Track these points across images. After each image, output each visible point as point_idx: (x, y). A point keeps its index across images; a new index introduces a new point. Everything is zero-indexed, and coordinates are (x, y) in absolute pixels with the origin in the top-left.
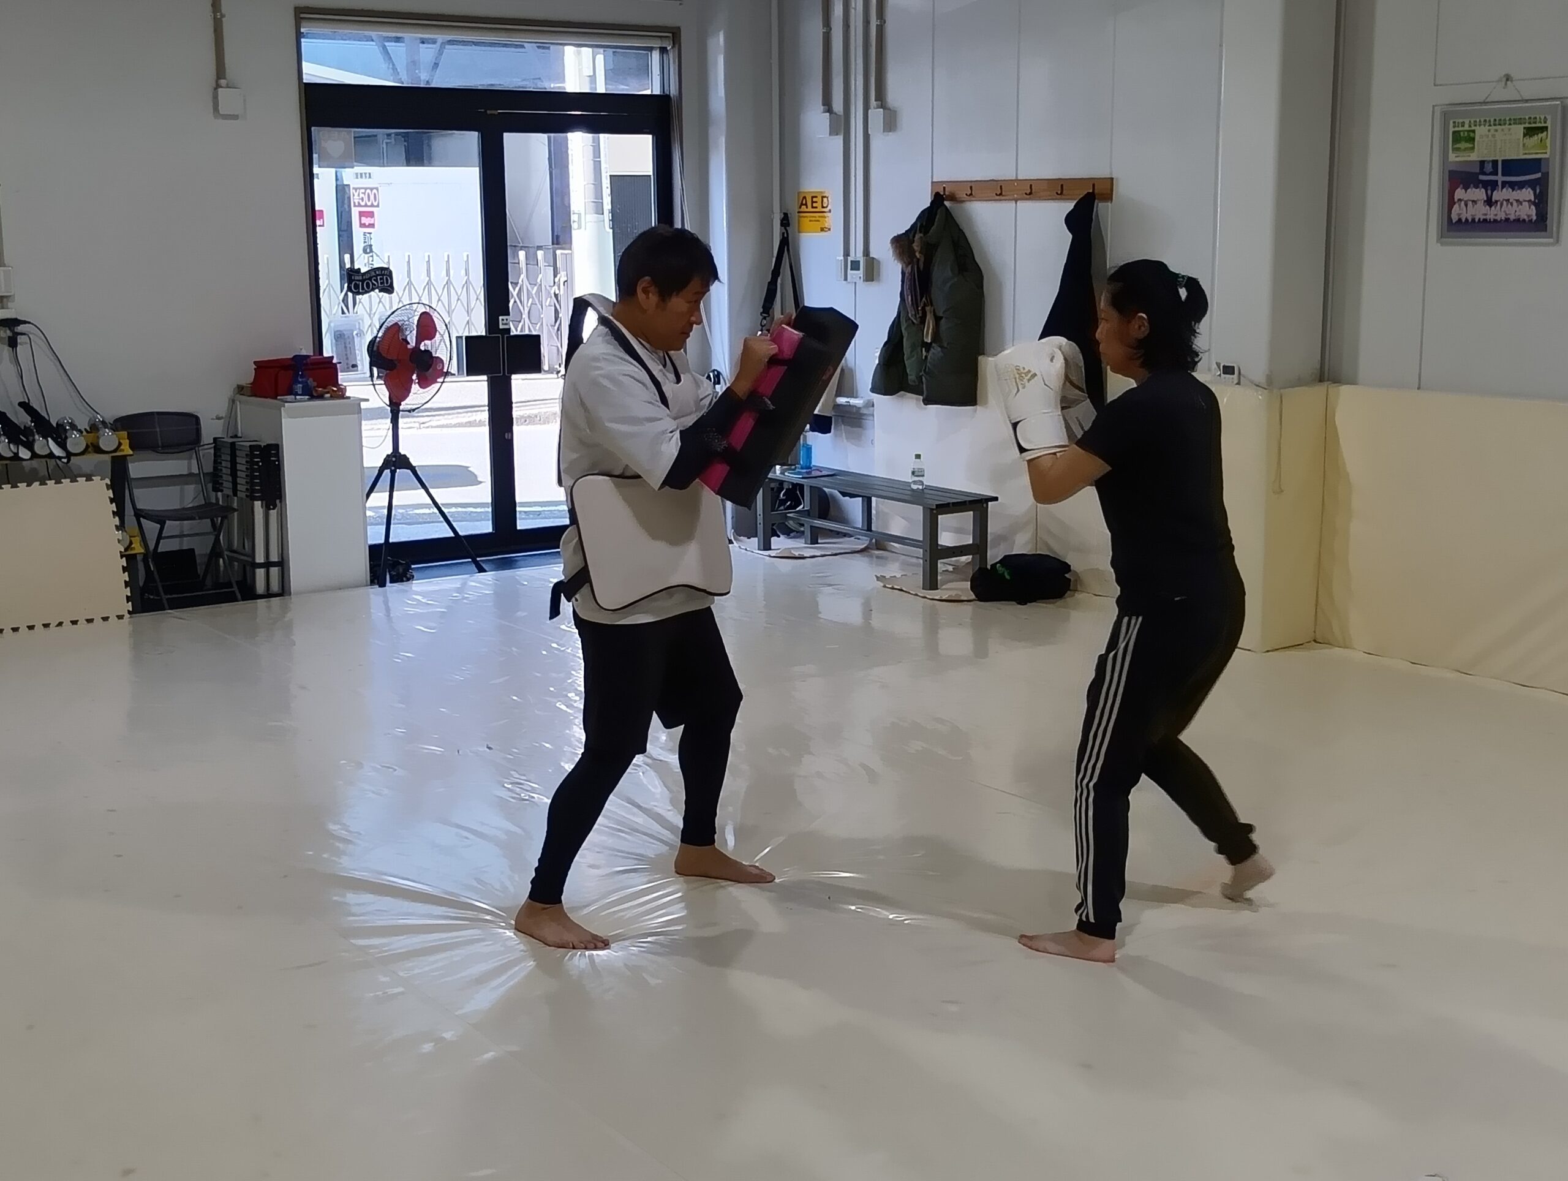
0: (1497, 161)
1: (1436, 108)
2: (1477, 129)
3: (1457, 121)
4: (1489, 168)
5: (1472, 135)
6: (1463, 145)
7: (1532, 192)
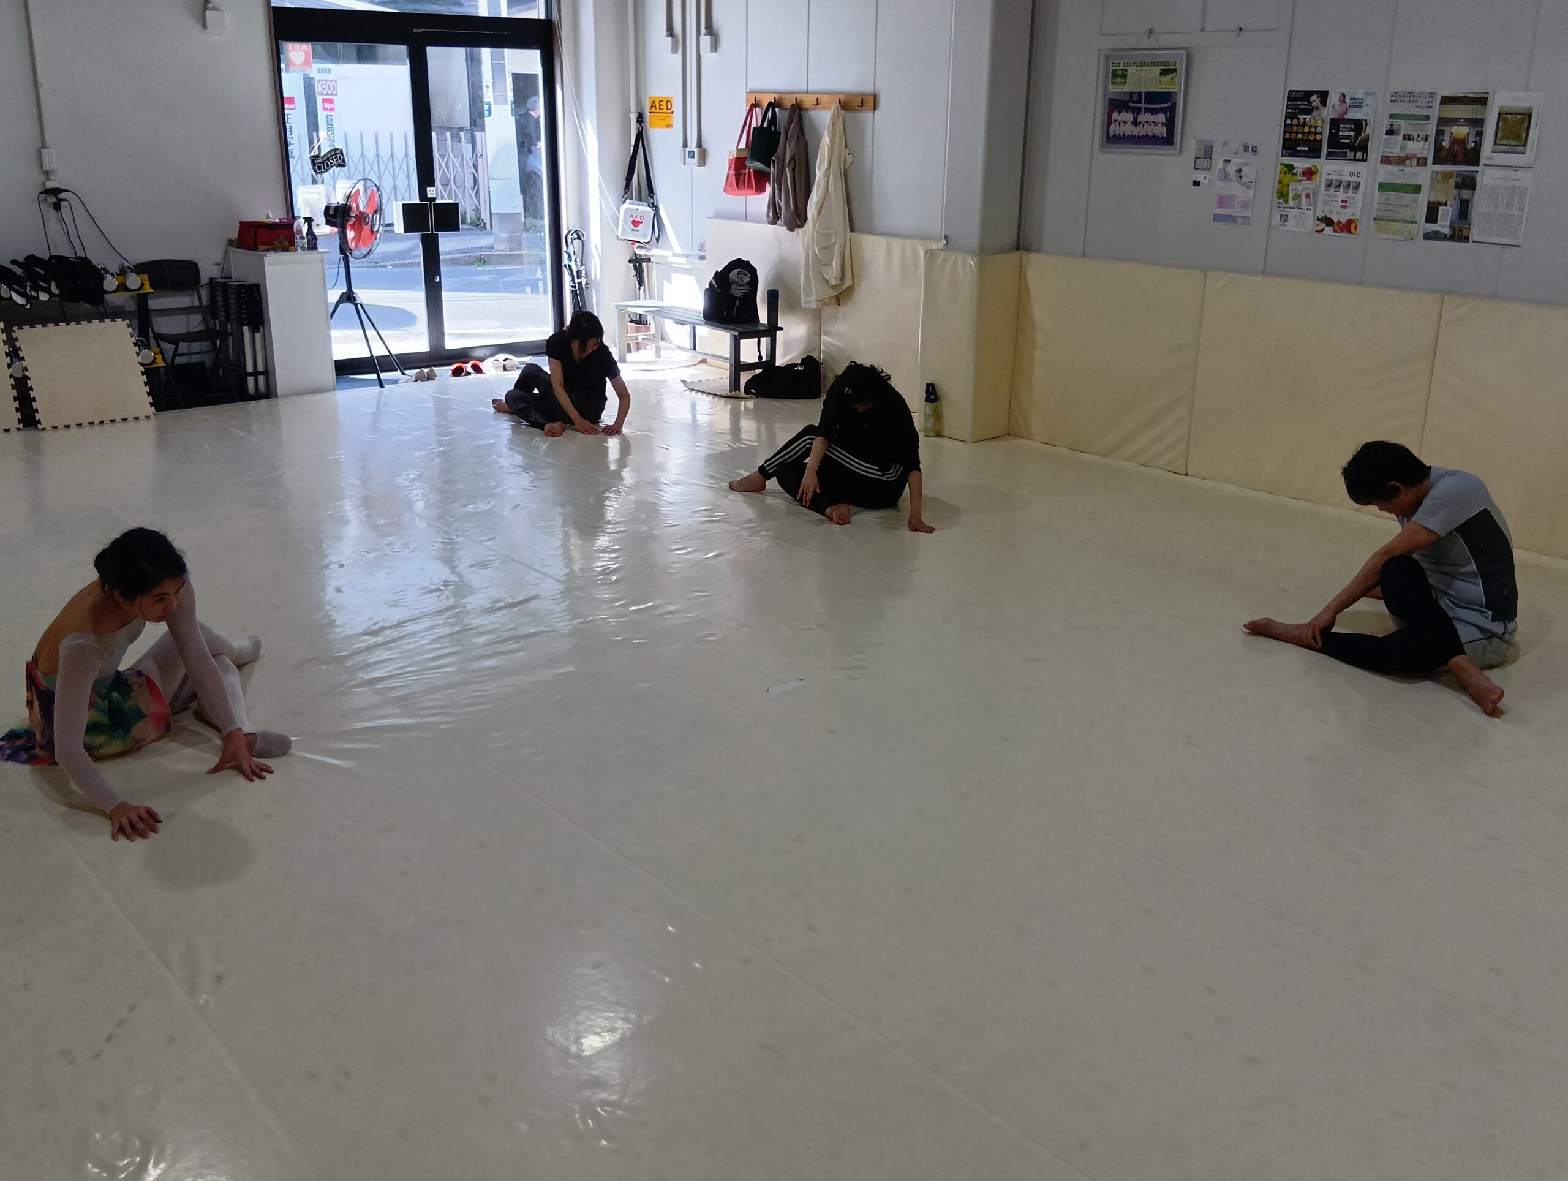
0: (1142, 92)
1: (1101, 52)
2: (1128, 68)
3: (1115, 62)
4: (1135, 97)
5: (1125, 72)
6: (1119, 80)
7: (1164, 117)
